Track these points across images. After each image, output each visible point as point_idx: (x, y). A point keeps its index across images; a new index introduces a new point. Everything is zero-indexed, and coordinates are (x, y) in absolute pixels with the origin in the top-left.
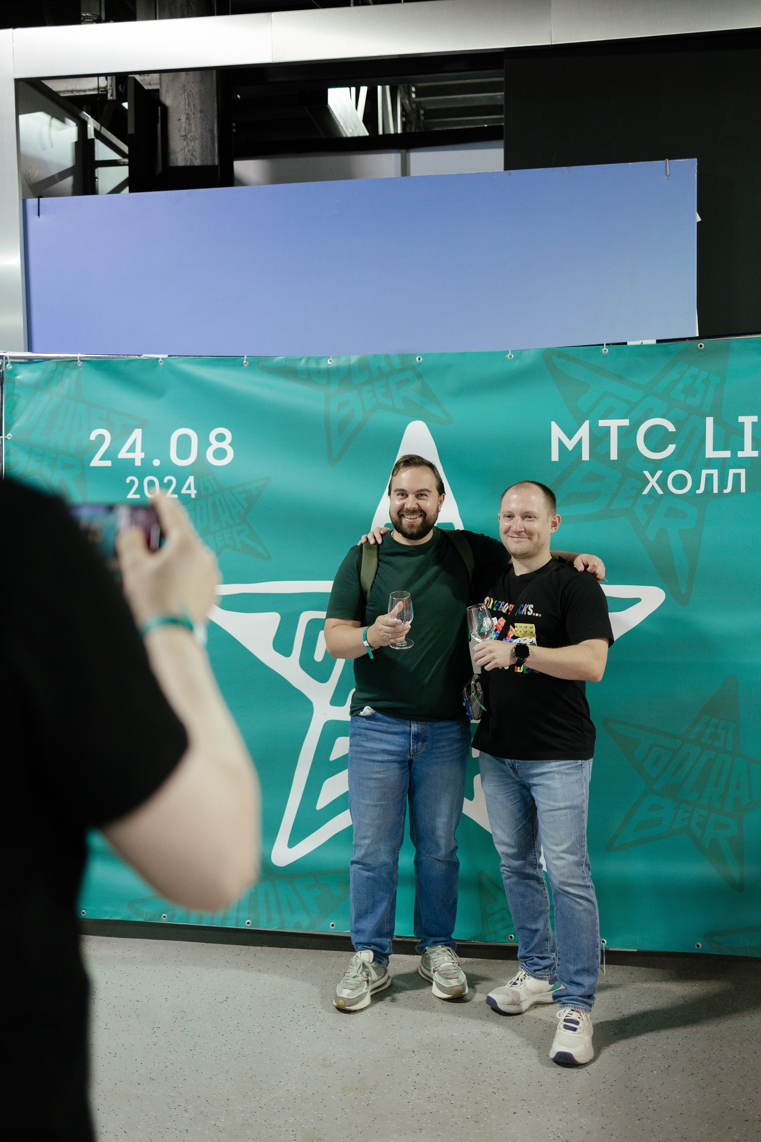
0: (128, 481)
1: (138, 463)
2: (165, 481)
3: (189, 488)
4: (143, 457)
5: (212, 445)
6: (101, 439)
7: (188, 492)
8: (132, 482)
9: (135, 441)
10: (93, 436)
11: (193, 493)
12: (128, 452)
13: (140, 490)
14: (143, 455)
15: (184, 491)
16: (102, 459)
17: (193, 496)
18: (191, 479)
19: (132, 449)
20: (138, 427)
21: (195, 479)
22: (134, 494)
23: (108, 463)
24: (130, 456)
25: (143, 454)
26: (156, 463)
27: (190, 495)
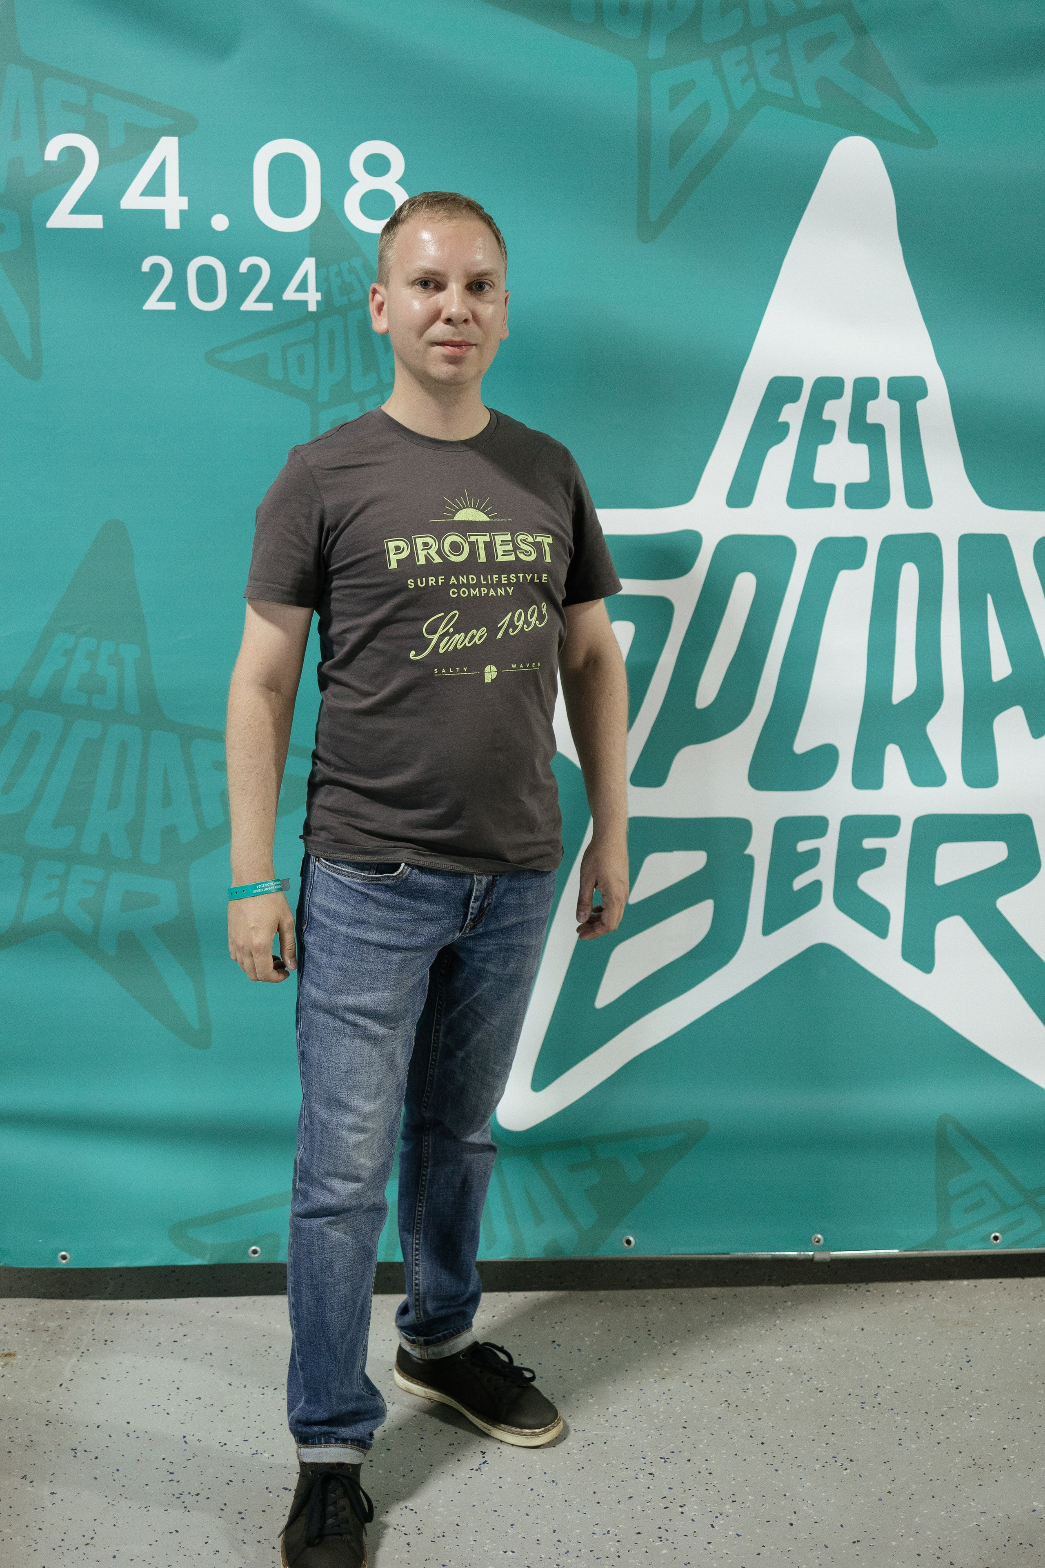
0: (146, 267)
1: (172, 222)
2: (243, 268)
3: (302, 287)
4: (185, 207)
5: (356, 181)
6: (74, 157)
7: (300, 296)
8: (158, 270)
9: (163, 165)
10: (52, 152)
11: (313, 298)
12: (145, 193)
13: (177, 290)
14: (183, 203)
15: (290, 294)
16: (77, 210)
17: (312, 307)
18: (309, 265)
19: (156, 187)
20: (169, 132)
21: (318, 267)
22: (160, 300)
23: (95, 222)
24: (152, 203)
25: (185, 199)
26: (220, 223)
27: (305, 303)
